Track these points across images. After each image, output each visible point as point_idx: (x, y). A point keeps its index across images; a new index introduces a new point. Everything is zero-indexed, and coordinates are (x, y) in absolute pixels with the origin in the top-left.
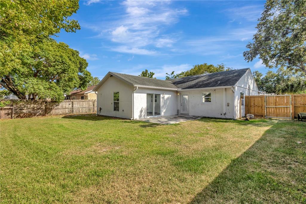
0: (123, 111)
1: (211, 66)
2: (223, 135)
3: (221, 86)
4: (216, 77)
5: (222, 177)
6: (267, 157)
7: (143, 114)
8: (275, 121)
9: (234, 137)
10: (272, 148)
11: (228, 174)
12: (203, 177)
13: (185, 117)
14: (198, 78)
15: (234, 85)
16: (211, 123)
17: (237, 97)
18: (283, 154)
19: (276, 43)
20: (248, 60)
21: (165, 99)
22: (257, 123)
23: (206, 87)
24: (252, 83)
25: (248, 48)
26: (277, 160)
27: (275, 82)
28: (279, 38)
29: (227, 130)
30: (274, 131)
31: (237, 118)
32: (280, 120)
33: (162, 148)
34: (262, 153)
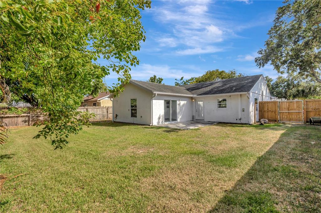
0: (141, 117)
1: (223, 72)
2: (243, 139)
3: (236, 92)
4: (230, 83)
5: (253, 169)
6: (287, 155)
7: (161, 120)
8: (288, 125)
9: (254, 140)
10: (290, 148)
11: (257, 167)
12: (238, 170)
13: (202, 123)
14: (212, 84)
15: (249, 91)
16: (228, 128)
17: (252, 103)
18: (300, 153)
19: (287, 50)
20: (259, 66)
21: (181, 106)
22: (272, 127)
23: (221, 93)
24: (265, 89)
25: (260, 54)
26: (296, 157)
27: (285, 87)
28: (290, 45)
29: (246, 134)
30: (289, 134)
31: (252, 123)
32: (293, 124)
33: (192, 149)
34: (282, 152)
